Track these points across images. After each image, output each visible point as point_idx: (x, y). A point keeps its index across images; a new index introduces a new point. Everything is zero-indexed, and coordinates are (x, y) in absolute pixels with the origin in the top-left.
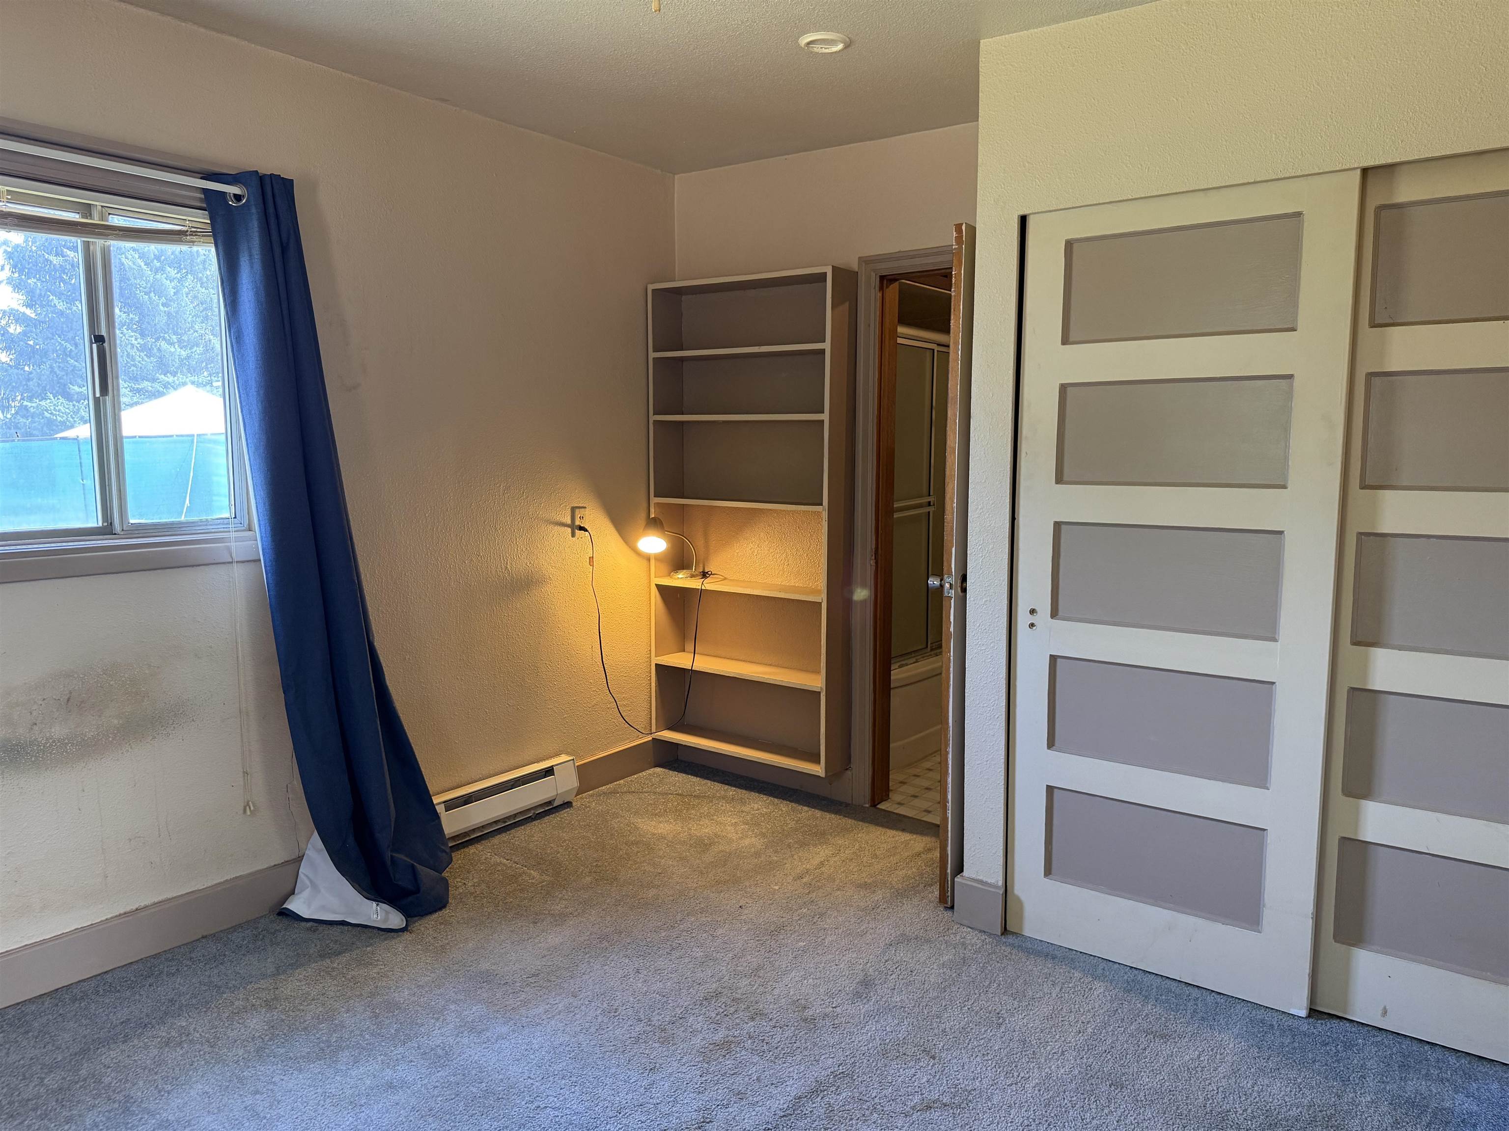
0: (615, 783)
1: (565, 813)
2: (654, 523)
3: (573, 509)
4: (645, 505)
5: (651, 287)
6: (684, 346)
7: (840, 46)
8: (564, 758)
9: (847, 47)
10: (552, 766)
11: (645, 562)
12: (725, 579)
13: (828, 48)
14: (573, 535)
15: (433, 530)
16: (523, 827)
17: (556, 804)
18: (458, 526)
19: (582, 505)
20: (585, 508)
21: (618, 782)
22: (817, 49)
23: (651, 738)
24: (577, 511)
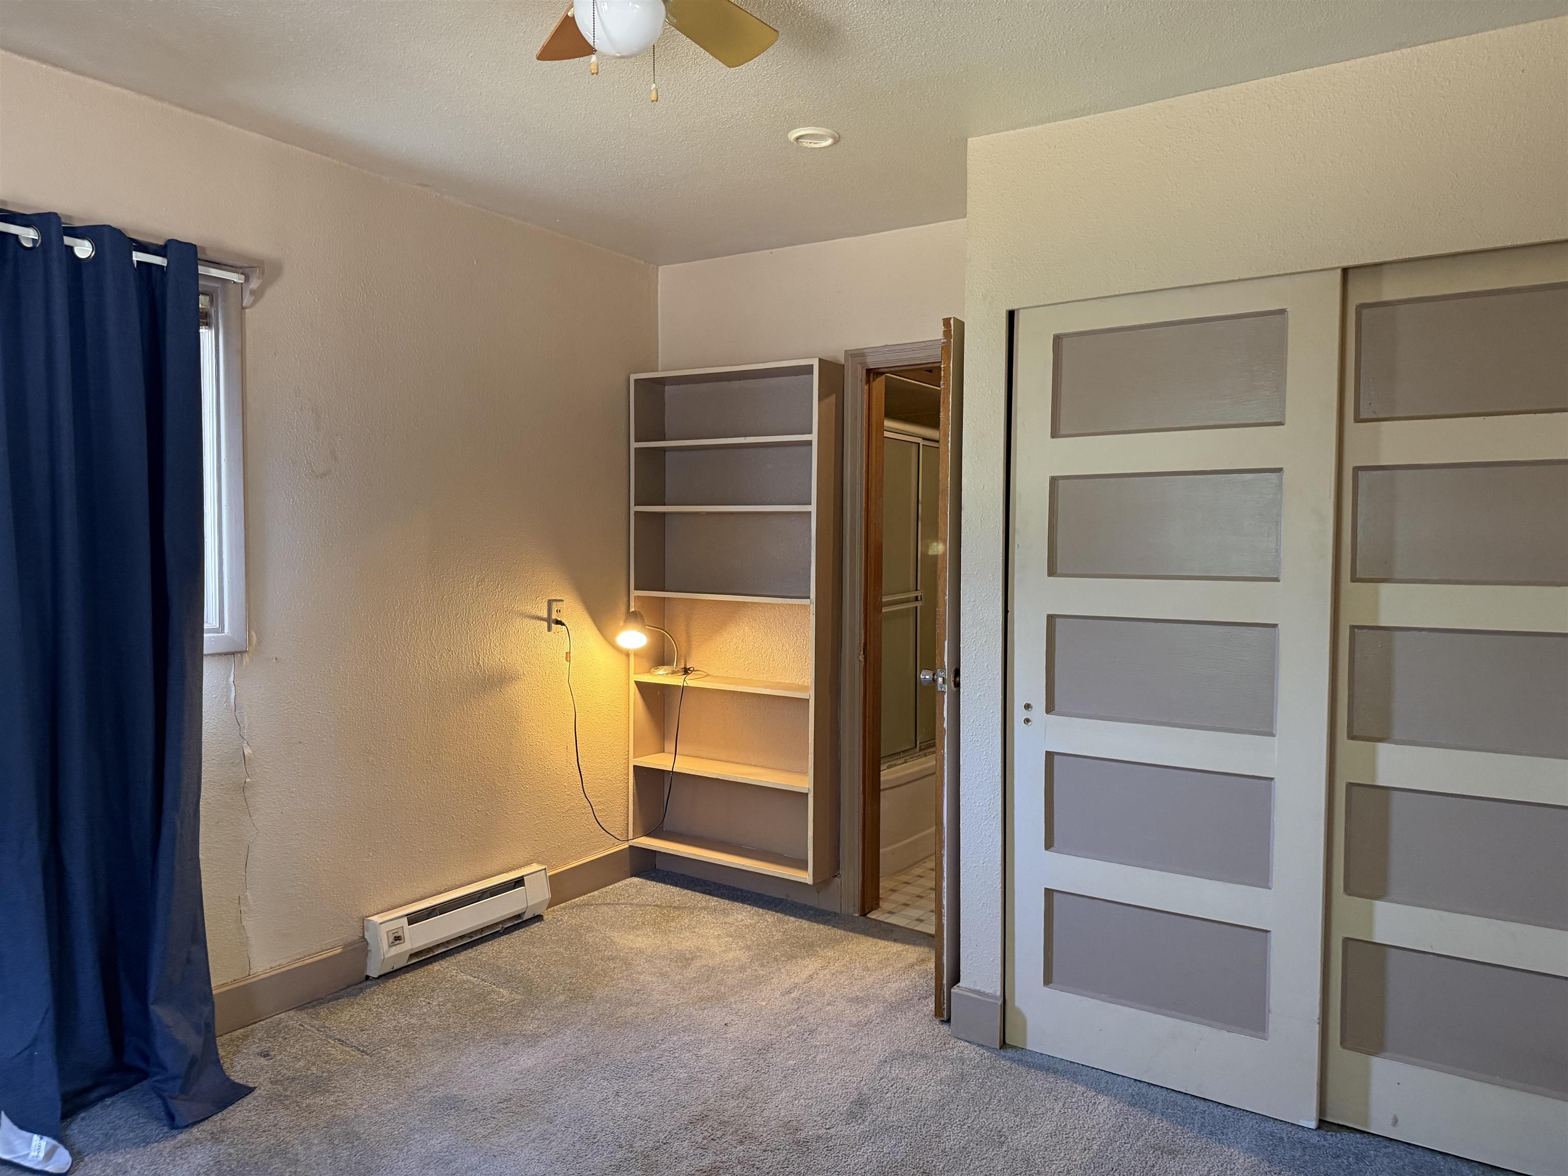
0: (589, 895)
1: (535, 927)
2: (633, 617)
3: (550, 603)
4: (625, 599)
5: (633, 377)
6: (666, 436)
7: (829, 142)
8: (535, 867)
9: (836, 141)
10: (522, 877)
11: (624, 658)
12: (708, 675)
13: (817, 143)
14: (549, 629)
15: (402, 623)
16: (490, 943)
17: (526, 917)
18: (428, 619)
19: (560, 598)
20: (562, 601)
21: (592, 894)
22: (806, 143)
23: (627, 846)
24: (554, 604)
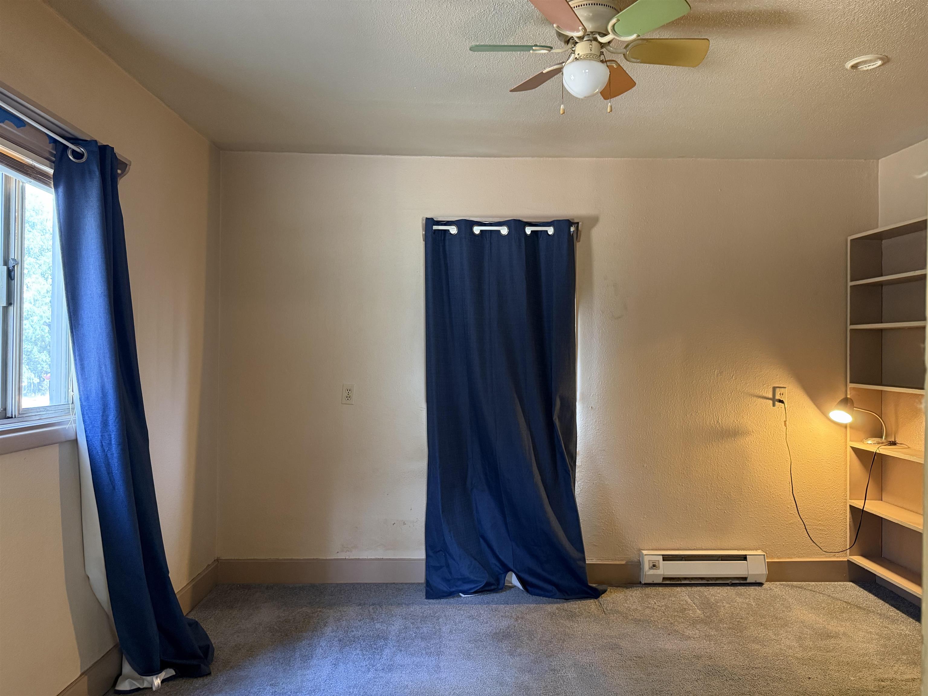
2: (846, 402)
3: (774, 389)
4: (844, 390)
5: (850, 238)
6: (883, 274)
7: (879, 63)
8: (759, 552)
10: (746, 555)
11: (844, 430)
14: (774, 405)
17: (749, 581)
19: (783, 386)
20: (785, 388)
21: (809, 583)
22: (864, 68)
23: (846, 560)
